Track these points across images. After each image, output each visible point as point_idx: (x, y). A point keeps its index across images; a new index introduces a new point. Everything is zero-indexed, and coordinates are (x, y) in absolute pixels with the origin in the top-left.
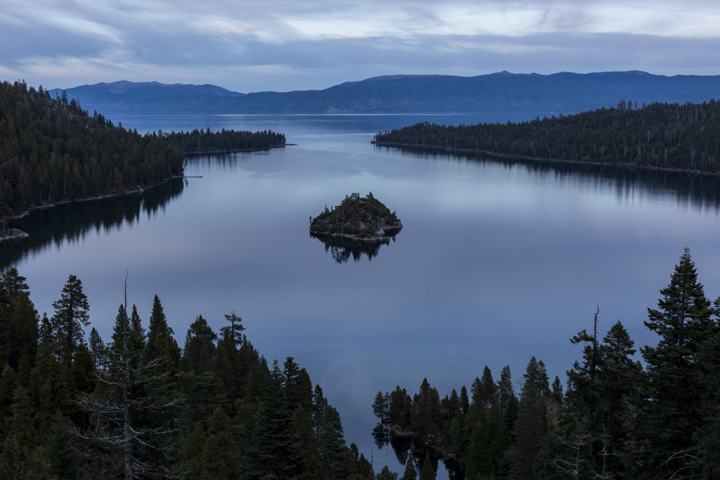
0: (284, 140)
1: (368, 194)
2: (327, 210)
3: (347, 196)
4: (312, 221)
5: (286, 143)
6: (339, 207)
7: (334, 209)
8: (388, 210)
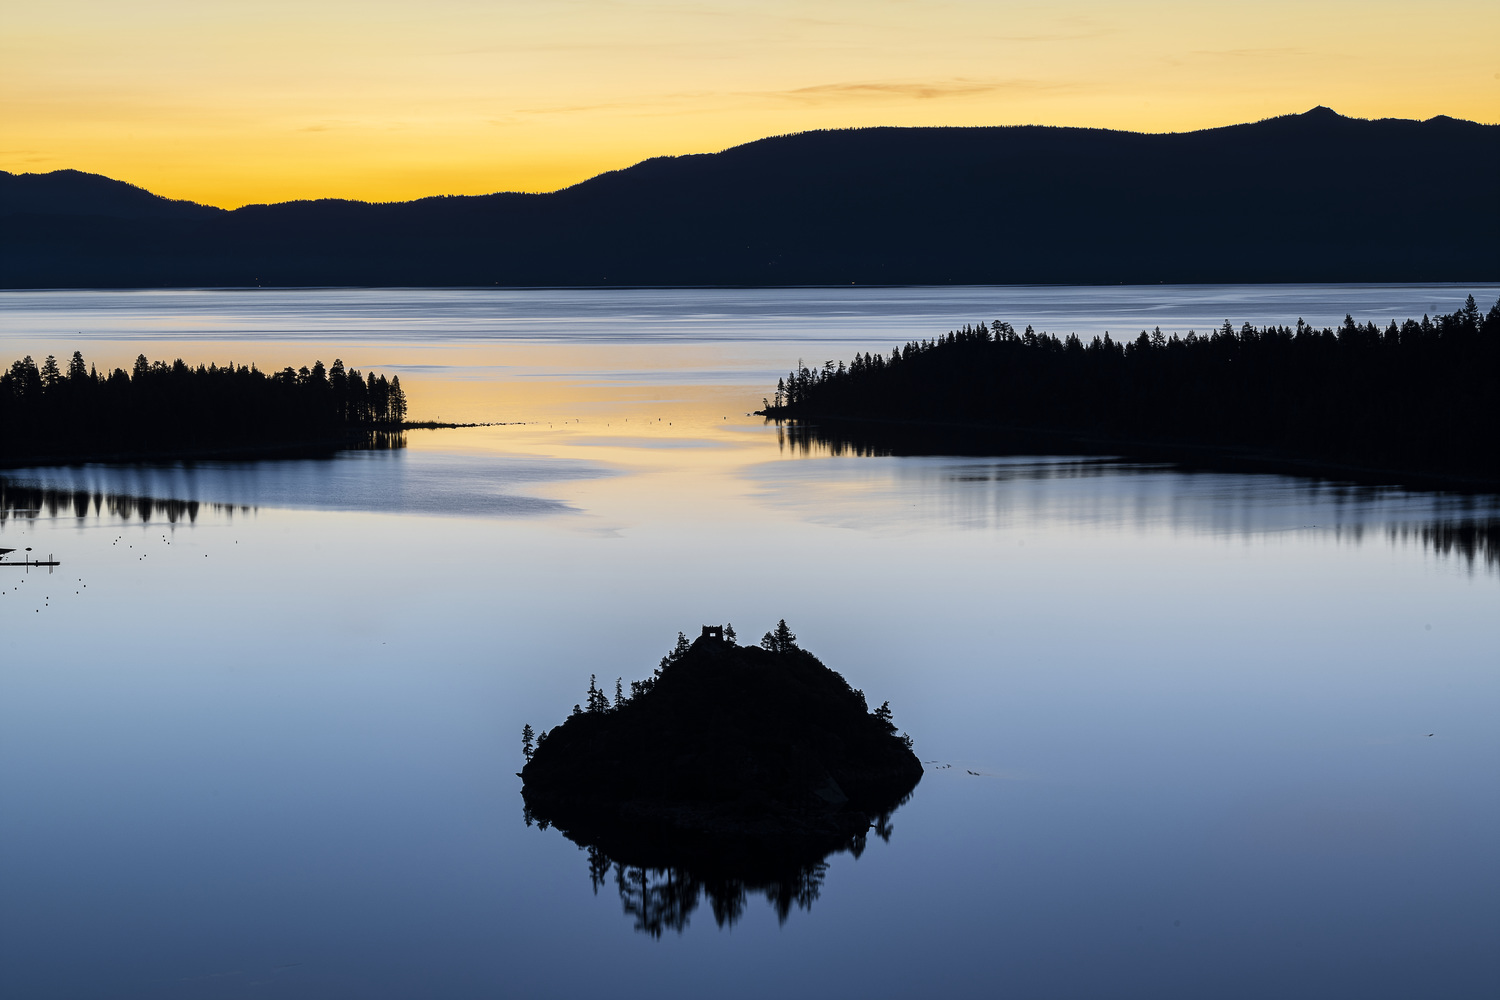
0: (400, 406)
1: (773, 630)
2: (597, 697)
3: (682, 641)
4: (535, 745)
5: (407, 418)
6: (647, 684)
7: (628, 694)
8: (858, 699)
